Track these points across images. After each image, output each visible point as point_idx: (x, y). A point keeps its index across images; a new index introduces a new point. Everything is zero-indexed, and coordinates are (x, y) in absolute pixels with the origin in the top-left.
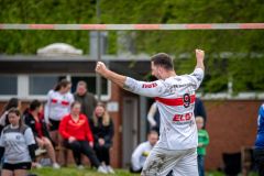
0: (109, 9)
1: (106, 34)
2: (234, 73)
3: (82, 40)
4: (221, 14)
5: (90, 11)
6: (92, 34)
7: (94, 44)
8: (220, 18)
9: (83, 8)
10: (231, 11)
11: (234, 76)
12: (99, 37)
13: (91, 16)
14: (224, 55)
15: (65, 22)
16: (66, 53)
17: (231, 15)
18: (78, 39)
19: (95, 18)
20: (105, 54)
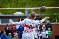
0: (29, 4)
1: (29, 10)
2: (57, 18)
3: (24, 11)
4: (54, 5)
5: (25, 5)
6: (26, 10)
7: (26, 12)
8: (54, 6)
9: (24, 4)
10: (56, 4)
11: (57, 19)
12: (27, 10)
13: (25, 6)
14: (55, 14)
15: (20, 7)
16: (20, 14)
17: (56, 5)
18: (23, 11)
19: (26, 6)
20: (29, 14)
